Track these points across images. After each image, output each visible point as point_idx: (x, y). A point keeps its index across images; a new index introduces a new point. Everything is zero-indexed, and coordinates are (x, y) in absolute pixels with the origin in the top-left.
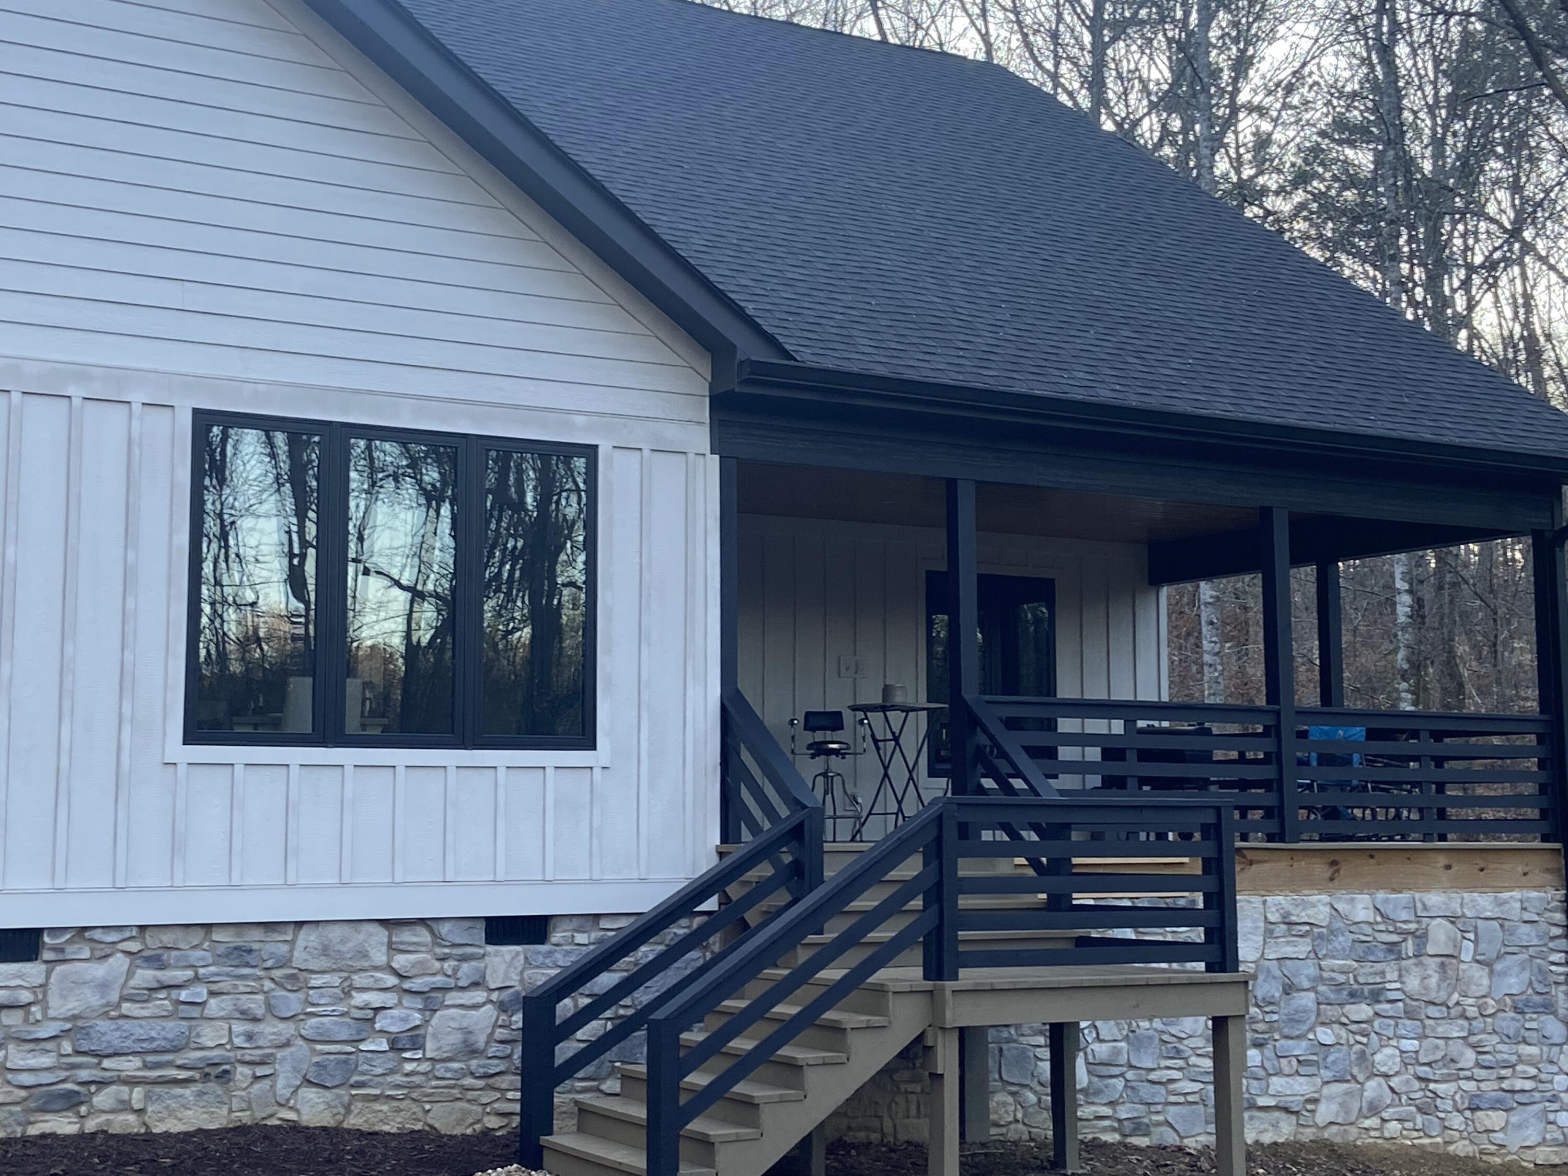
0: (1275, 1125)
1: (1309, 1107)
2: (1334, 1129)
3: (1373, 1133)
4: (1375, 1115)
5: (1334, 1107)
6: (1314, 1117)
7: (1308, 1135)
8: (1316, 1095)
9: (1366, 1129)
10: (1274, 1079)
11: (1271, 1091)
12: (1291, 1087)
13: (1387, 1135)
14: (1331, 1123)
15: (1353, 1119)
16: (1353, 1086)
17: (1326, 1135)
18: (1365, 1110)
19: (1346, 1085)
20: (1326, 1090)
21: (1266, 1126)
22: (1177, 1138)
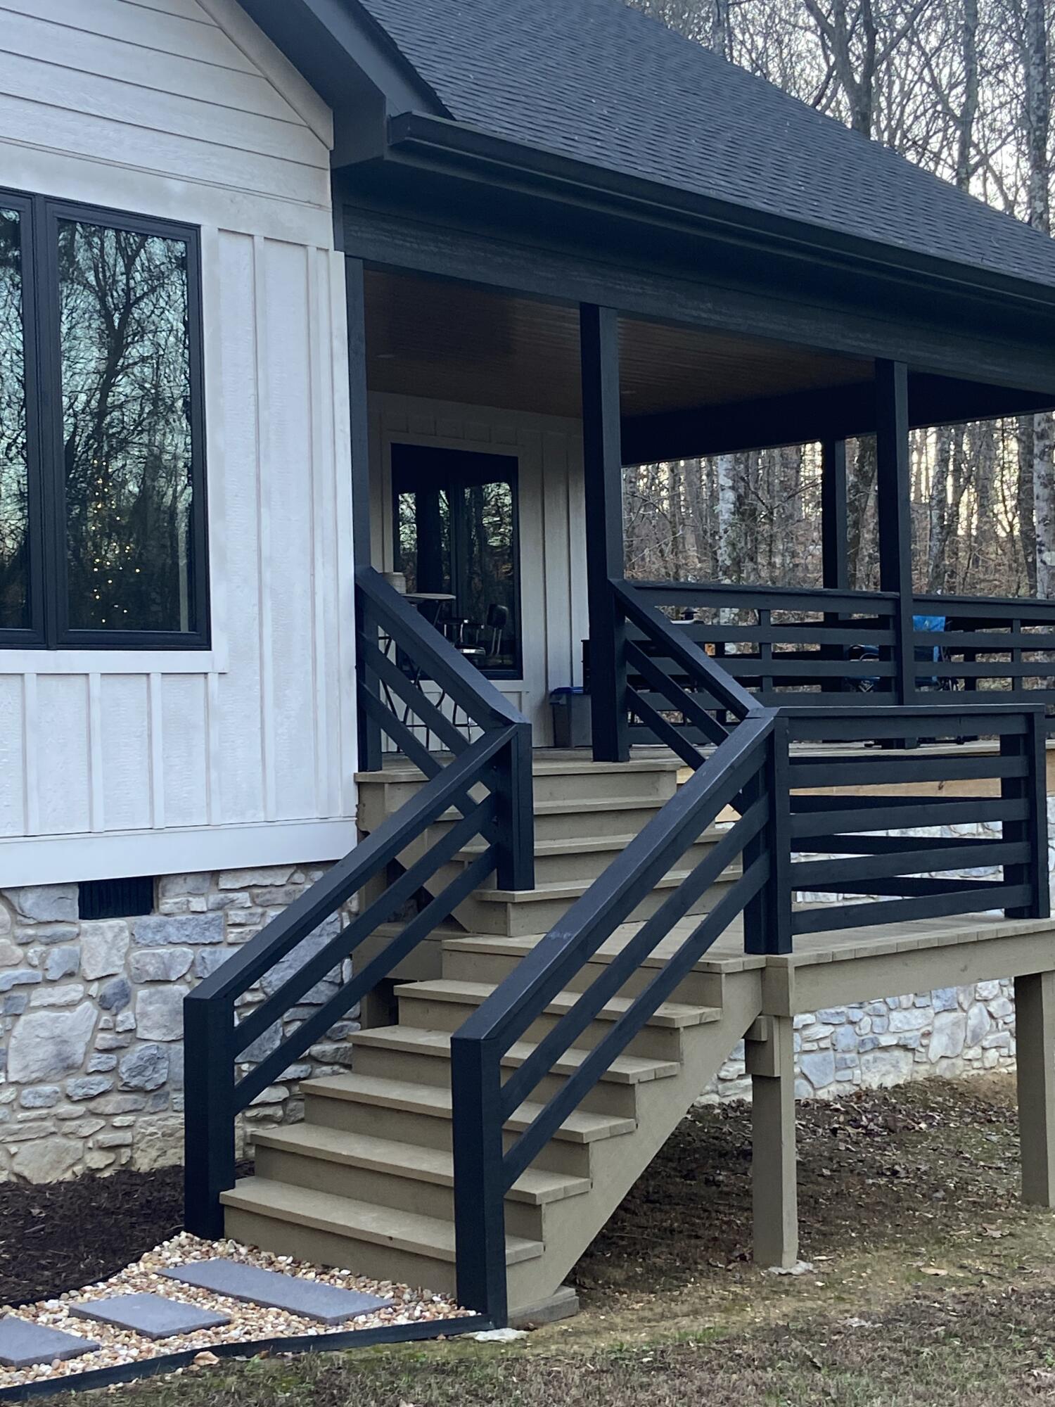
0: (895, 1066)
1: (925, 1042)
2: (945, 1063)
3: (976, 1064)
4: (976, 1045)
5: (945, 1039)
6: (927, 1053)
7: (922, 1073)
8: (929, 1028)
9: (970, 1060)
10: (894, 1015)
11: (892, 1029)
12: (908, 1023)
13: (987, 1065)
14: (942, 1057)
15: (959, 1051)
16: (960, 1014)
17: (938, 1072)
18: (969, 1041)
19: (954, 1015)
20: (937, 1023)
21: (888, 1067)
22: (810, 1089)
